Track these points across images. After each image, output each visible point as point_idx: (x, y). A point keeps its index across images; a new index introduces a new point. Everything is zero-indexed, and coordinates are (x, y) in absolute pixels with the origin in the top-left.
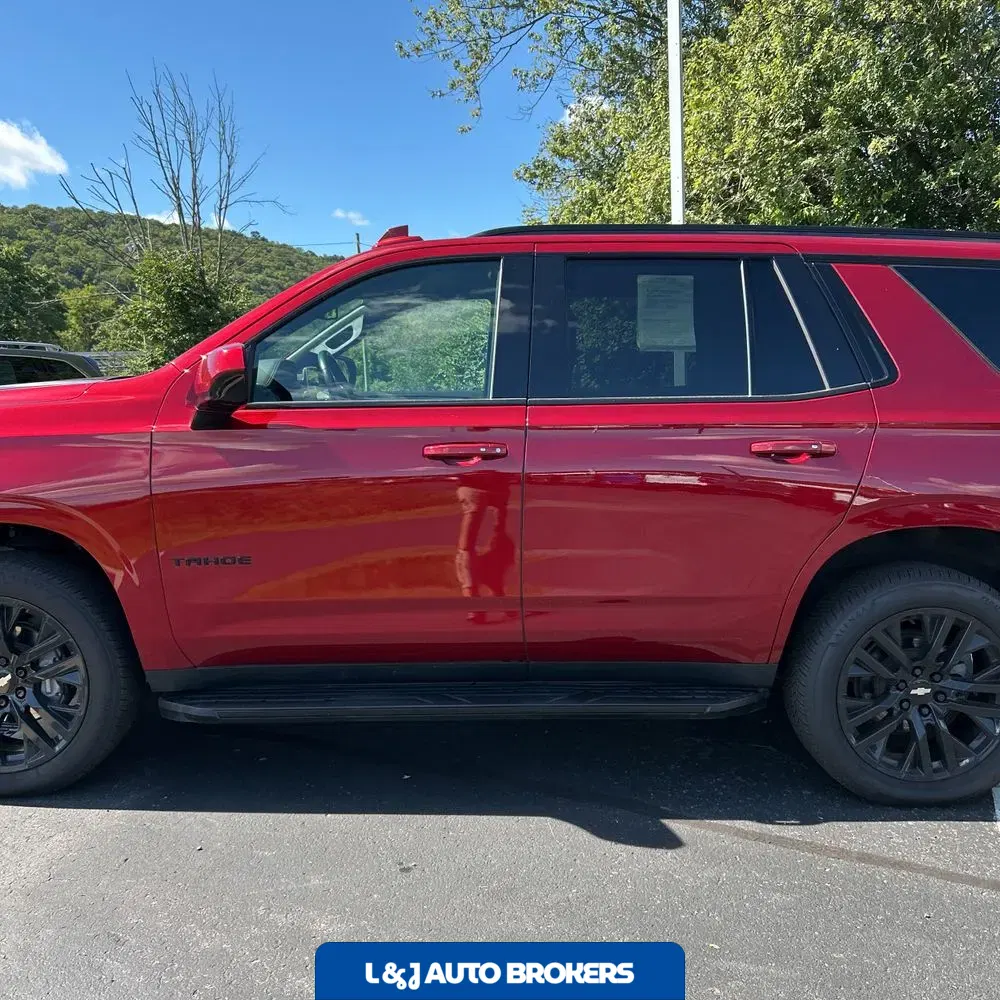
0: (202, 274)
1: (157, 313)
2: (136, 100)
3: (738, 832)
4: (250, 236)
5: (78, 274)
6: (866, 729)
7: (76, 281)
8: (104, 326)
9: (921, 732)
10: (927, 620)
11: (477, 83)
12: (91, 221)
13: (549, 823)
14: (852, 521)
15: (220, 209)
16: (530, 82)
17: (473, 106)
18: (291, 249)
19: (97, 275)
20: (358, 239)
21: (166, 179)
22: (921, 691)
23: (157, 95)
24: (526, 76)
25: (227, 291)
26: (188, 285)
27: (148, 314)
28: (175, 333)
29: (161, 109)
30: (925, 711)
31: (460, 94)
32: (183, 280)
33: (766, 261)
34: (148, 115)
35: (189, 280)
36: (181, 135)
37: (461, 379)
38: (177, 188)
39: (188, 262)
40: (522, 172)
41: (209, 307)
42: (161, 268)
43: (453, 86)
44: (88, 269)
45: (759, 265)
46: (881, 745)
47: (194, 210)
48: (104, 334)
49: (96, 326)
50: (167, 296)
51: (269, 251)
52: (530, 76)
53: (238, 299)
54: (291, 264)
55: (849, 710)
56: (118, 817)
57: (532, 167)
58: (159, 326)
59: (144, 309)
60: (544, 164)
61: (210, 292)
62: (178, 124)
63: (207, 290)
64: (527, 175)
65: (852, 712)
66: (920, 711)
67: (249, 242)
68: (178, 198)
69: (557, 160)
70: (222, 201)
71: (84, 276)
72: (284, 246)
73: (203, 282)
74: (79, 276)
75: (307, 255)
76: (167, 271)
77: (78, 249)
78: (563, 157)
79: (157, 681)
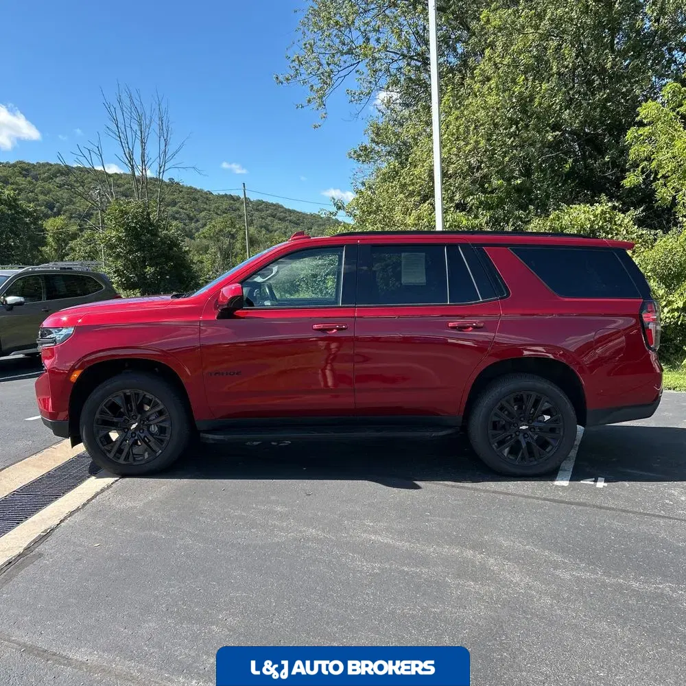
0: (148, 214)
1: (119, 239)
2: (106, 105)
3: (445, 485)
4: (167, 181)
5: (51, 207)
6: (501, 443)
7: (50, 212)
8: (72, 244)
9: (524, 445)
10: (525, 396)
11: (324, 99)
12: (59, 171)
13: (366, 482)
14: (490, 355)
15: (160, 173)
16: (357, 98)
17: (322, 112)
18: (195, 189)
19: (64, 208)
20: (244, 186)
21: (125, 154)
22: (524, 427)
23: (120, 101)
24: (354, 94)
25: (164, 225)
26: (140, 221)
27: (114, 240)
28: (131, 252)
29: (122, 111)
30: (526, 436)
31: (314, 105)
32: (136, 218)
33: (456, 246)
34: (114, 114)
35: (140, 218)
36: (136, 127)
37: (315, 281)
38: (132, 159)
39: (140, 207)
40: (352, 153)
41: (152, 235)
42: (122, 211)
43: (309, 101)
44: (58, 204)
45: (452, 248)
46: (506, 450)
47: (142, 172)
48: (72, 249)
49: (66, 245)
50: (126, 229)
51: (181, 192)
52: (357, 94)
53: (171, 230)
54: (196, 200)
55: (493, 435)
56: (185, 481)
57: (358, 150)
58: (120, 247)
59: (111, 237)
60: (366, 149)
61: (154, 226)
62: (133, 120)
63: (151, 224)
64: (355, 156)
65: (494, 436)
66: (524, 435)
67: (167, 185)
68: (132, 166)
69: (374, 145)
70: (160, 167)
71: (55, 209)
72: (191, 188)
73: (149, 219)
74: (52, 209)
75: (207, 194)
76: (127, 213)
77: (51, 190)
78: (377, 144)
79: (200, 425)
